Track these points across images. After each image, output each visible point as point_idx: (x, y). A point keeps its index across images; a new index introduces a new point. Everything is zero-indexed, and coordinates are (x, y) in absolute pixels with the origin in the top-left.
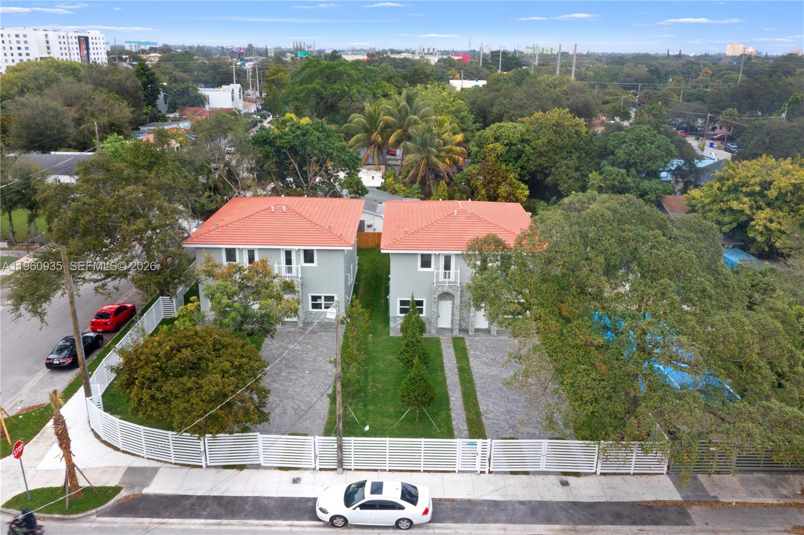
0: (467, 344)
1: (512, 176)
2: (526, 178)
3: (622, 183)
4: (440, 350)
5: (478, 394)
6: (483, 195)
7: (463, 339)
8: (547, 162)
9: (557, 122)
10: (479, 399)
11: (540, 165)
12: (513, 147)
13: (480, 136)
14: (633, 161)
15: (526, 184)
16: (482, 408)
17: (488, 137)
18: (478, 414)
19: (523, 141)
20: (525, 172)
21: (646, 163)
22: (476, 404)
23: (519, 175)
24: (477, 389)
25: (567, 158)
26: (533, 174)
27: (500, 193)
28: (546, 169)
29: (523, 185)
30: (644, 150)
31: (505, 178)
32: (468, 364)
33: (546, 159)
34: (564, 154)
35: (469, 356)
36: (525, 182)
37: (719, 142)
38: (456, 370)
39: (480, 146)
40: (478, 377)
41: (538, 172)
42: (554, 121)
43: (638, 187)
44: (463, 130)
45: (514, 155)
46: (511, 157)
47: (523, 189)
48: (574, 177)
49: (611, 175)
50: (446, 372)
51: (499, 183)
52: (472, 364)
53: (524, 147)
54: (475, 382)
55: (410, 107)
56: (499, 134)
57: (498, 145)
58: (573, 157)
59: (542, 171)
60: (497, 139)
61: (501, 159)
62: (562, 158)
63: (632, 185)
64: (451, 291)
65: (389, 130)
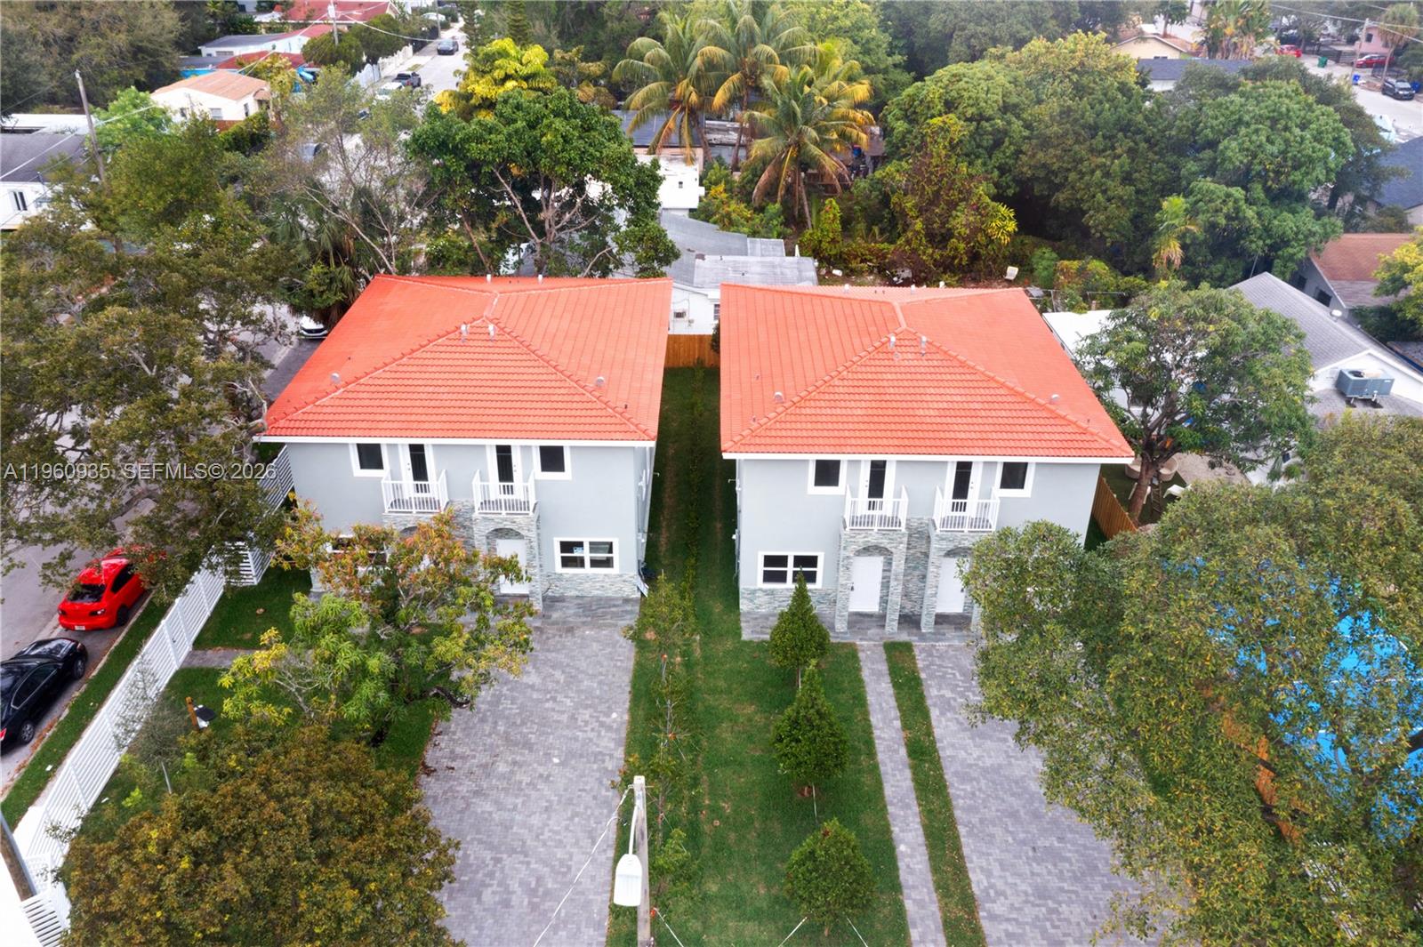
0: (920, 664)
1: (982, 190)
2: (1010, 192)
3: (1233, 219)
4: (859, 682)
5: (962, 830)
6: (918, 233)
7: (908, 647)
8: (1060, 158)
9: (1082, 64)
10: (966, 851)
11: (1044, 166)
12: (984, 124)
13: (912, 98)
14: (1258, 168)
15: (1009, 207)
16: (978, 881)
17: (932, 101)
18: (968, 902)
19: (1006, 108)
20: (1008, 178)
21: (1288, 174)
22: (960, 871)
23: (997, 185)
24: (958, 813)
25: (1104, 151)
26: (1024, 184)
27: (954, 228)
28: (1055, 174)
29: (1003, 210)
30: (1287, 141)
31: (966, 195)
32: (929, 733)
33: (1058, 152)
34: (1099, 141)
35: (929, 702)
36: (1009, 202)
37: (1368, 71)
38: (903, 751)
39: (911, 116)
40: (956, 773)
41: (1037, 179)
42: (1075, 63)
43: (1267, 230)
44: (868, 70)
45: (988, 141)
46: (979, 146)
47: (1003, 218)
48: (1121, 198)
49: (1211, 201)
50: (880, 757)
51: (953, 205)
52: (937, 732)
53: (1009, 123)
54: (951, 791)
55: (759, 24)
56: (954, 94)
57: (952, 118)
58: (1119, 151)
59: (1047, 180)
60: (950, 106)
61: (958, 150)
62: (1092, 150)
63: (1255, 223)
64: (885, 543)
65: (712, 74)
